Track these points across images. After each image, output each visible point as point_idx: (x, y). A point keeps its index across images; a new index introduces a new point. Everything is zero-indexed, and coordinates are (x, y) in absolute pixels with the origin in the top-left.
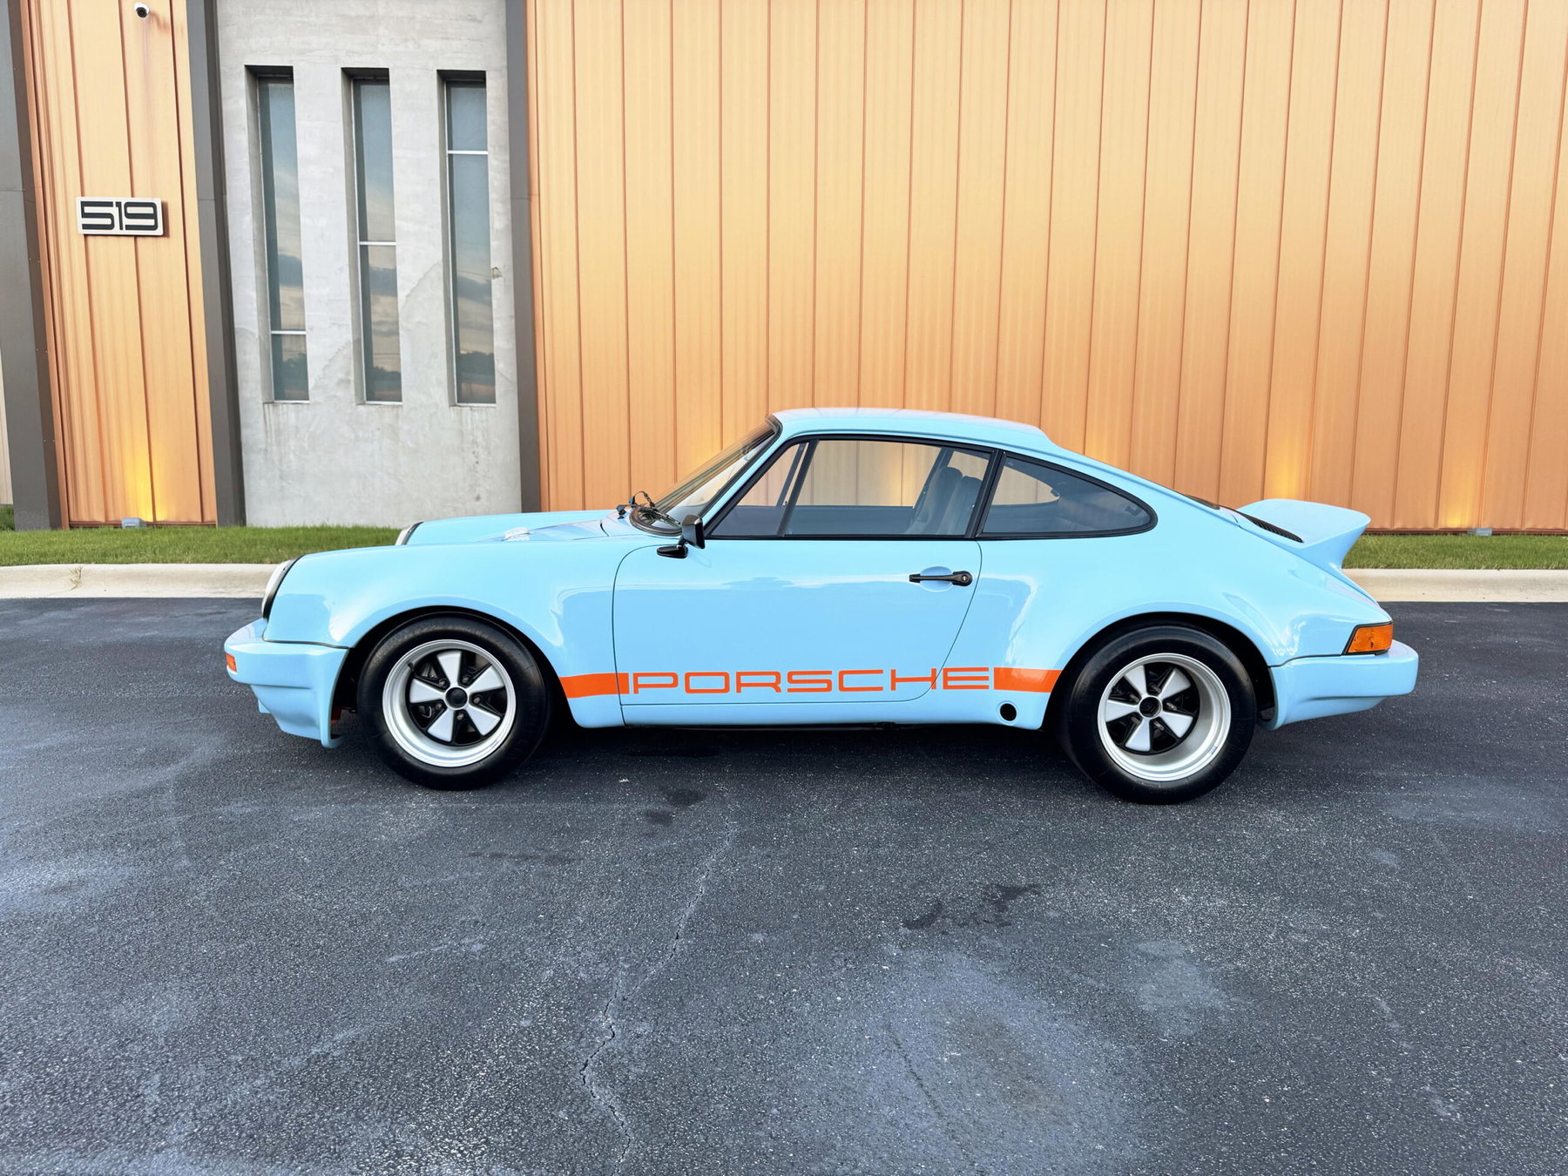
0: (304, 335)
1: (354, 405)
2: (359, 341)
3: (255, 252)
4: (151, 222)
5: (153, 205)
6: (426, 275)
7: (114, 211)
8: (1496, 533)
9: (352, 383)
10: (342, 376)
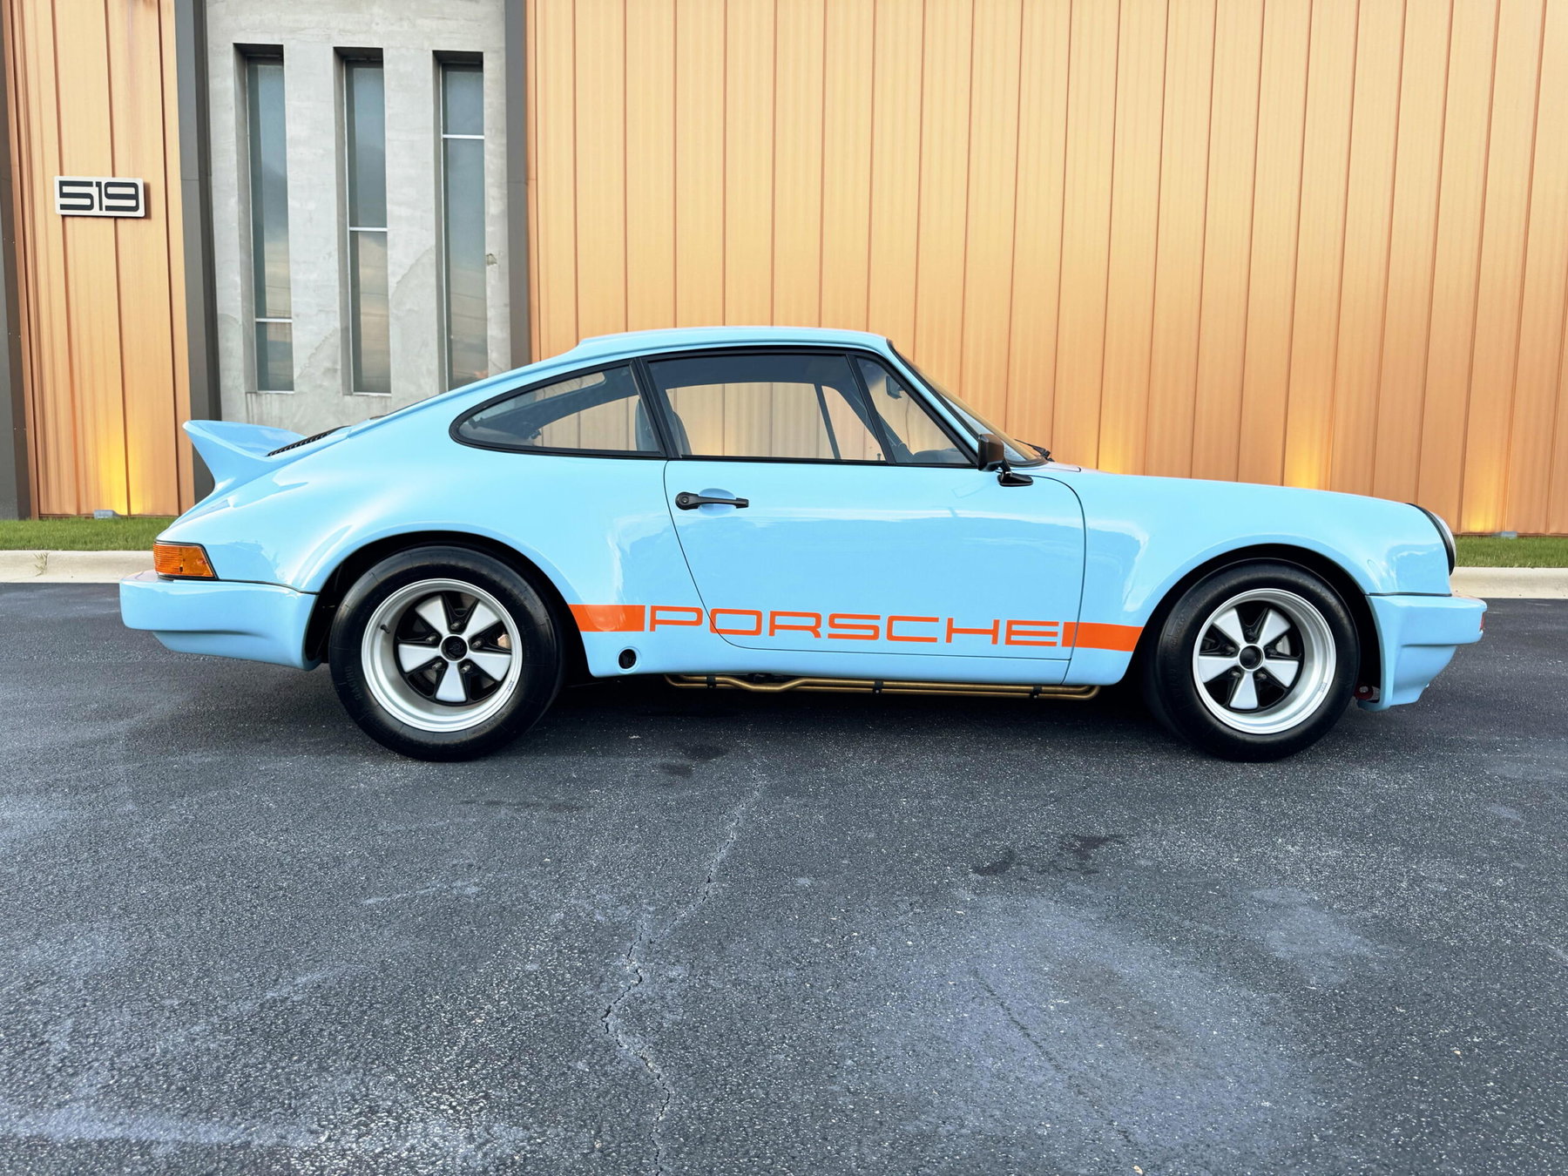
0: (290, 324)
1: (341, 394)
2: (347, 329)
3: (240, 236)
4: (132, 203)
5: (134, 186)
6: (418, 260)
7: (94, 191)
8: (1522, 536)
9: (339, 373)
10: (328, 364)
